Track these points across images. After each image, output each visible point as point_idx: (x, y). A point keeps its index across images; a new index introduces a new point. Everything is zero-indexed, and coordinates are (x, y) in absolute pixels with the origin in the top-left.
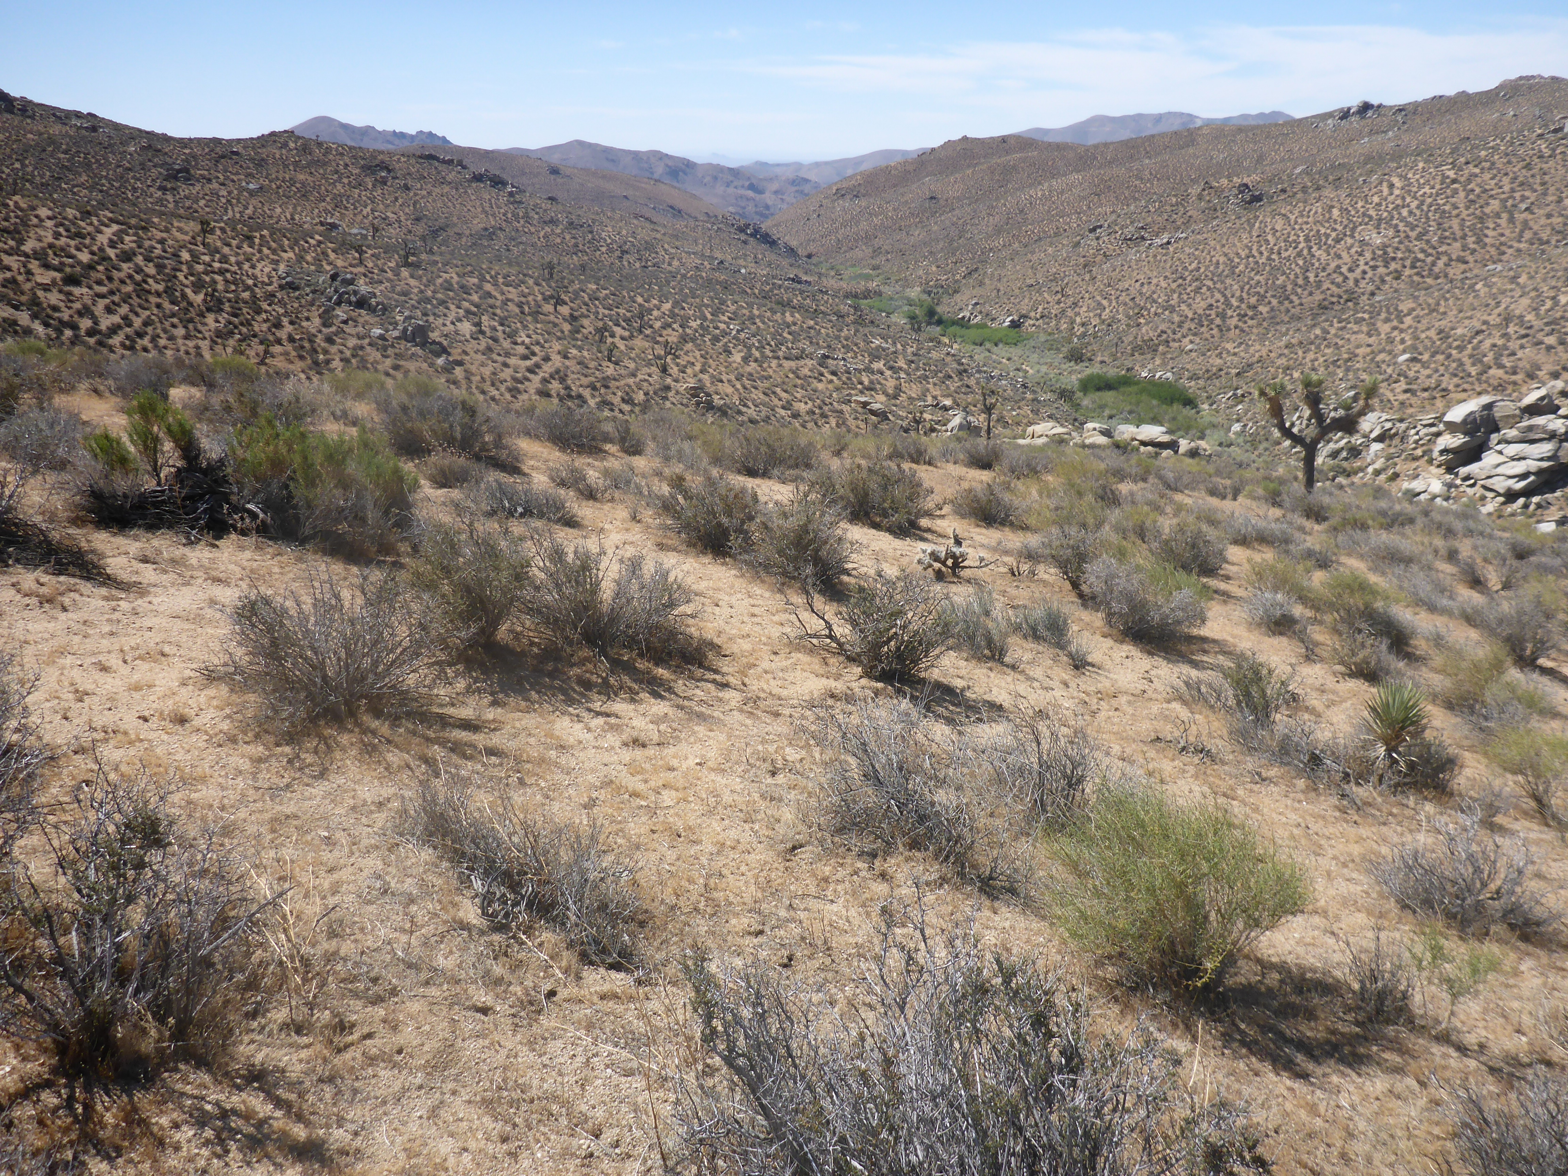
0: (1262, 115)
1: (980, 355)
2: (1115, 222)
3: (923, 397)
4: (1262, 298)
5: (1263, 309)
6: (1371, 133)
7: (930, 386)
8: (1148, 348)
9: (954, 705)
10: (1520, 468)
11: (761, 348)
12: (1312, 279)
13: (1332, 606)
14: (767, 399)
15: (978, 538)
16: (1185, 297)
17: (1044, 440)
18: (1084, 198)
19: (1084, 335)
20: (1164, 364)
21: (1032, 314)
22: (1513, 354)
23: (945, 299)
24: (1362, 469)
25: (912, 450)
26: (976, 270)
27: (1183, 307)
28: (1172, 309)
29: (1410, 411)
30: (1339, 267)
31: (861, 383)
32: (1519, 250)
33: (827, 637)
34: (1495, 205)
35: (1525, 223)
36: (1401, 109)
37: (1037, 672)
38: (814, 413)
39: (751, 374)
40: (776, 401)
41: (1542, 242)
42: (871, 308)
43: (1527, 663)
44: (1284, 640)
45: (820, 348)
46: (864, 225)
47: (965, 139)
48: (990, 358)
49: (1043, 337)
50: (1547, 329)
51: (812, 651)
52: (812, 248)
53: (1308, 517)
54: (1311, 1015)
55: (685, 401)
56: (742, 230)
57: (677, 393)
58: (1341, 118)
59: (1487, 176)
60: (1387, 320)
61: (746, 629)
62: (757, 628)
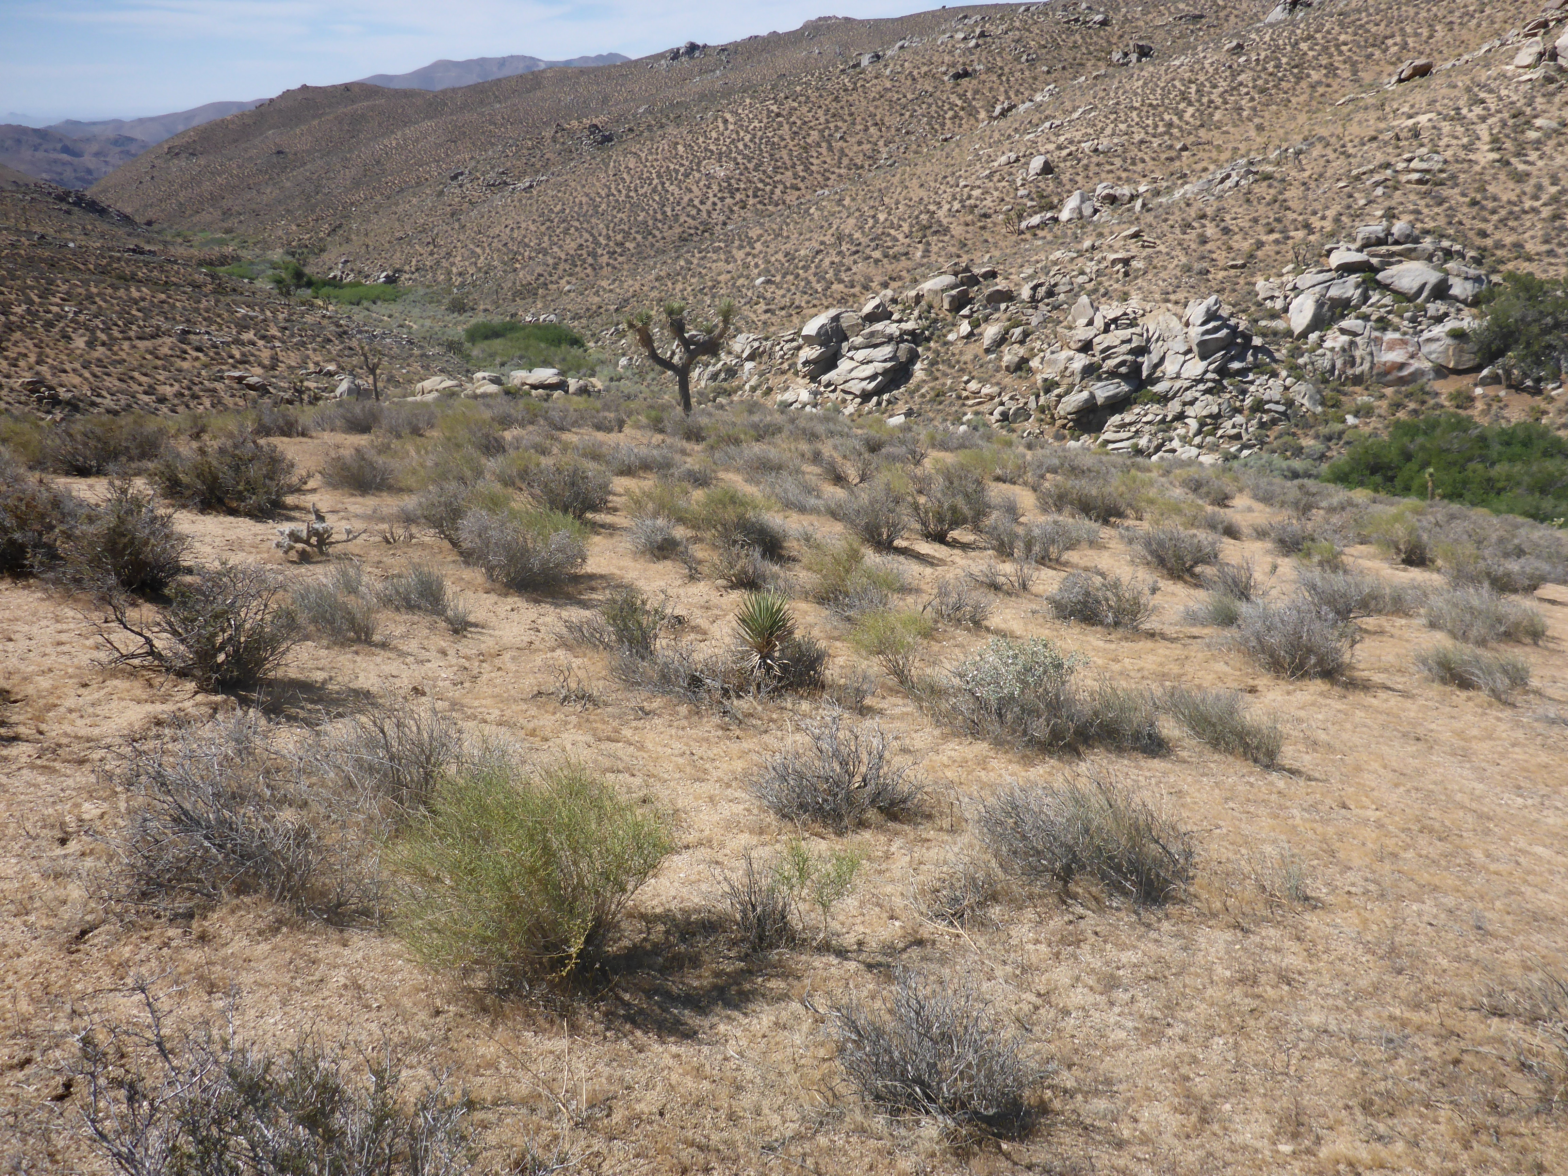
0: (599, 57)
1: (359, 313)
2: (475, 168)
3: (303, 364)
4: (627, 234)
5: (630, 245)
6: (700, 73)
7: (310, 352)
8: (527, 292)
9: (313, 702)
10: (869, 370)
11: (107, 330)
12: (669, 213)
13: (709, 523)
14: (124, 386)
15: (352, 508)
16: (555, 239)
17: (435, 395)
18: (441, 145)
19: (463, 285)
20: (546, 307)
21: (407, 268)
22: (850, 269)
23: (312, 259)
24: (740, 388)
25: (281, 422)
26: (340, 226)
27: (555, 249)
28: (545, 252)
29: (772, 329)
30: (691, 200)
31: (232, 357)
32: (840, 176)
33: (148, 654)
34: (815, 135)
35: (842, 150)
36: (723, 49)
37: (412, 646)
38: (183, 395)
39: (99, 360)
40: (136, 387)
41: (858, 167)
42: (230, 275)
43: (885, 546)
44: (668, 564)
45: (178, 323)
46: (207, 186)
47: (305, 87)
48: (370, 317)
49: (421, 291)
50: (873, 244)
51: (133, 673)
52: (150, 214)
53: (688, 439)
54: (695, 962)
55: (23, 399)
56: (61, 198)
57: (12, 390)
58: (673, 59)
59: (805, 109)
60: (741, 247)
61: (48, 662)
62: (63, 659)
